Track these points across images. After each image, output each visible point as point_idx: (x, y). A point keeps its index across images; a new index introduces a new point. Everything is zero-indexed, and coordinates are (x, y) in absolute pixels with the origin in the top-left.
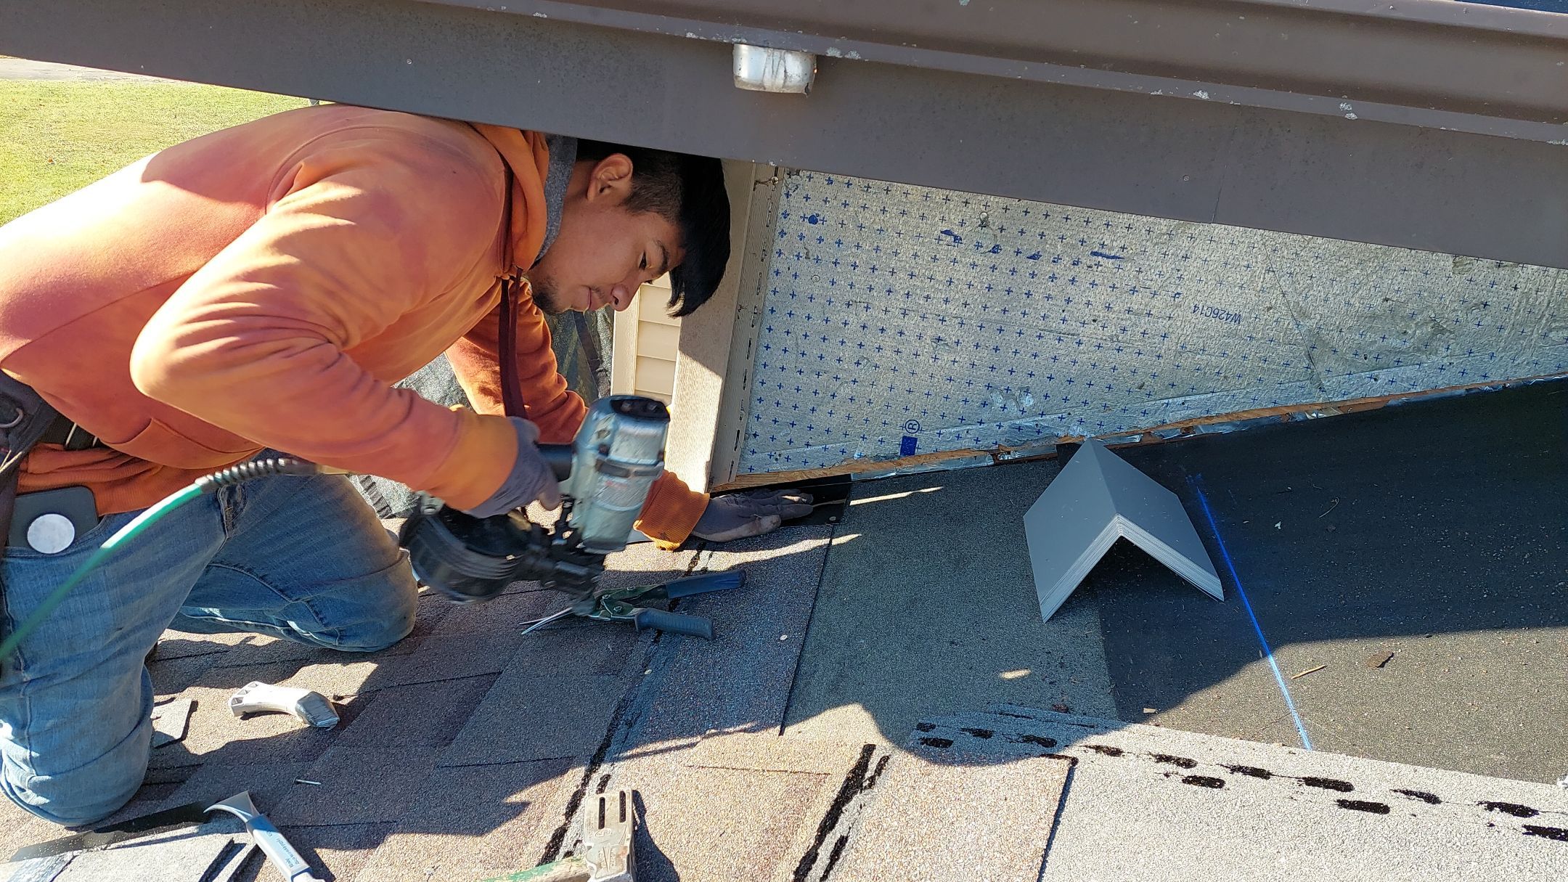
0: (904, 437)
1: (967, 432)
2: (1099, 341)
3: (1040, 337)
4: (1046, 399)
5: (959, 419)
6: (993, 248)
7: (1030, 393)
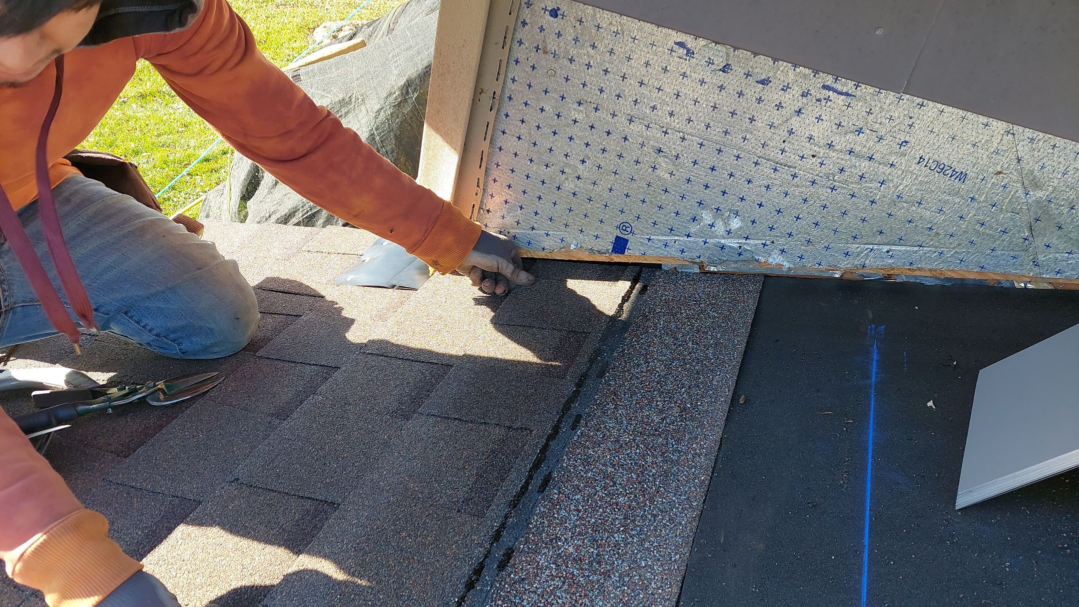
0: (617, 237)
1: (675, 242)
2: (816, 178)
3: (756, 164)
4: (753, 224)
5: (669, 229)
6: (724, 67)
7: (739, 216)
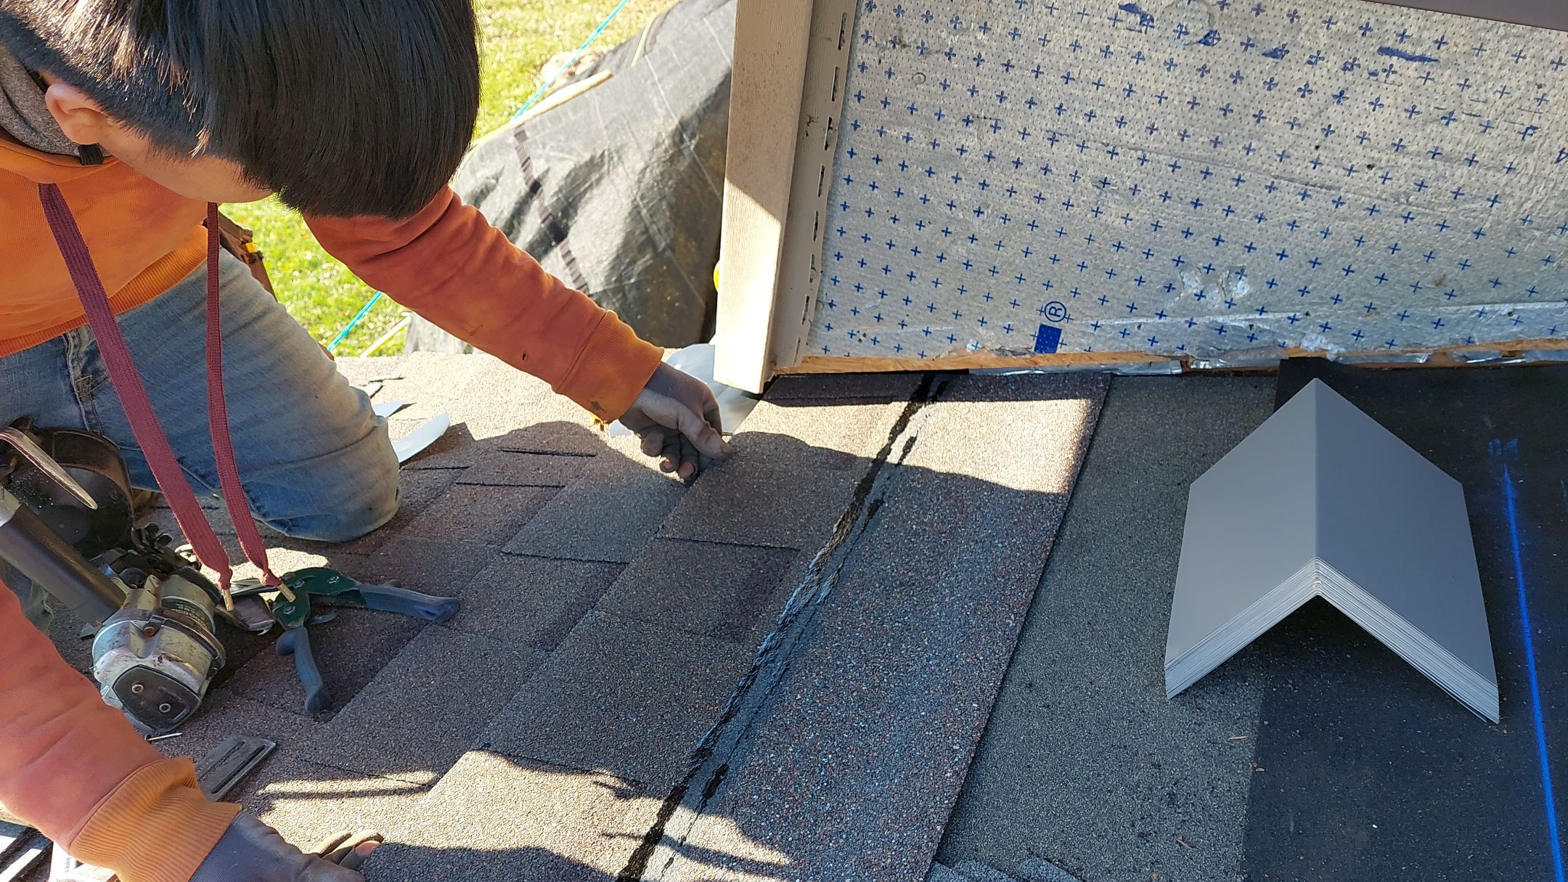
0: (1042, 326)
1: (1139, 327)
2: (1376, 202)
3: (1271, 188)
4: (1271, 287)
5: (1128, 306)
6: (1206, 37)
7: (1246, 276)
